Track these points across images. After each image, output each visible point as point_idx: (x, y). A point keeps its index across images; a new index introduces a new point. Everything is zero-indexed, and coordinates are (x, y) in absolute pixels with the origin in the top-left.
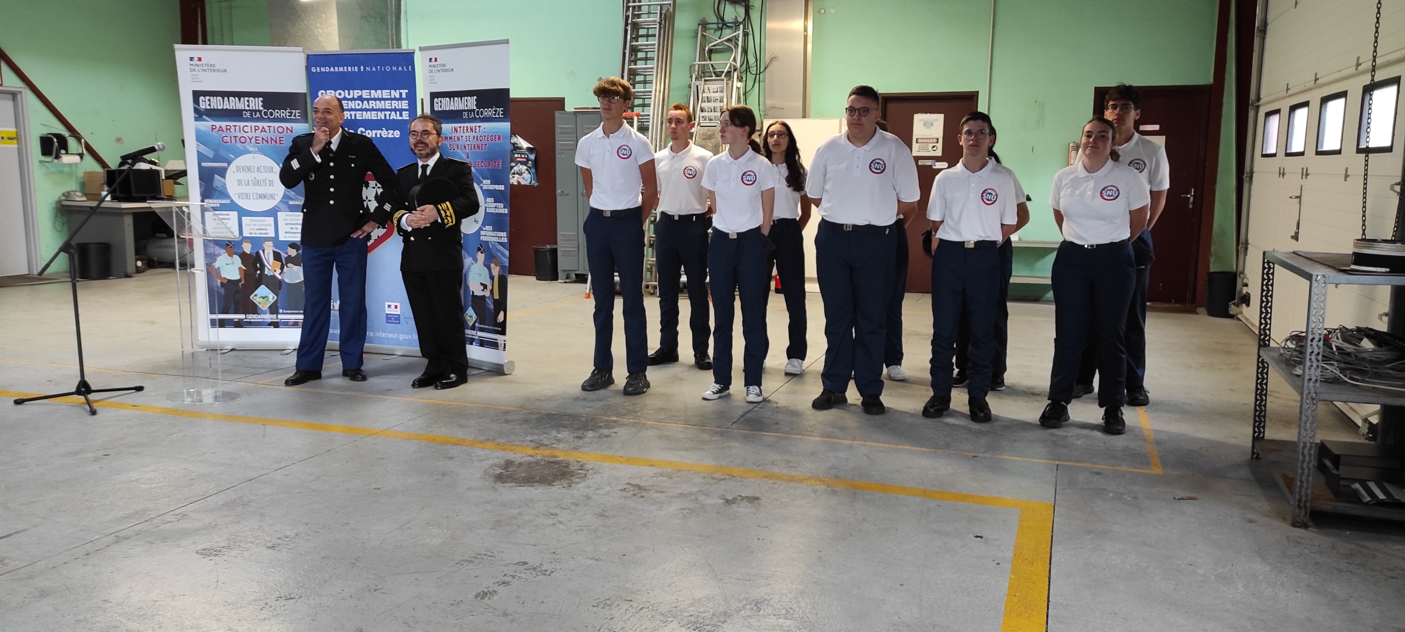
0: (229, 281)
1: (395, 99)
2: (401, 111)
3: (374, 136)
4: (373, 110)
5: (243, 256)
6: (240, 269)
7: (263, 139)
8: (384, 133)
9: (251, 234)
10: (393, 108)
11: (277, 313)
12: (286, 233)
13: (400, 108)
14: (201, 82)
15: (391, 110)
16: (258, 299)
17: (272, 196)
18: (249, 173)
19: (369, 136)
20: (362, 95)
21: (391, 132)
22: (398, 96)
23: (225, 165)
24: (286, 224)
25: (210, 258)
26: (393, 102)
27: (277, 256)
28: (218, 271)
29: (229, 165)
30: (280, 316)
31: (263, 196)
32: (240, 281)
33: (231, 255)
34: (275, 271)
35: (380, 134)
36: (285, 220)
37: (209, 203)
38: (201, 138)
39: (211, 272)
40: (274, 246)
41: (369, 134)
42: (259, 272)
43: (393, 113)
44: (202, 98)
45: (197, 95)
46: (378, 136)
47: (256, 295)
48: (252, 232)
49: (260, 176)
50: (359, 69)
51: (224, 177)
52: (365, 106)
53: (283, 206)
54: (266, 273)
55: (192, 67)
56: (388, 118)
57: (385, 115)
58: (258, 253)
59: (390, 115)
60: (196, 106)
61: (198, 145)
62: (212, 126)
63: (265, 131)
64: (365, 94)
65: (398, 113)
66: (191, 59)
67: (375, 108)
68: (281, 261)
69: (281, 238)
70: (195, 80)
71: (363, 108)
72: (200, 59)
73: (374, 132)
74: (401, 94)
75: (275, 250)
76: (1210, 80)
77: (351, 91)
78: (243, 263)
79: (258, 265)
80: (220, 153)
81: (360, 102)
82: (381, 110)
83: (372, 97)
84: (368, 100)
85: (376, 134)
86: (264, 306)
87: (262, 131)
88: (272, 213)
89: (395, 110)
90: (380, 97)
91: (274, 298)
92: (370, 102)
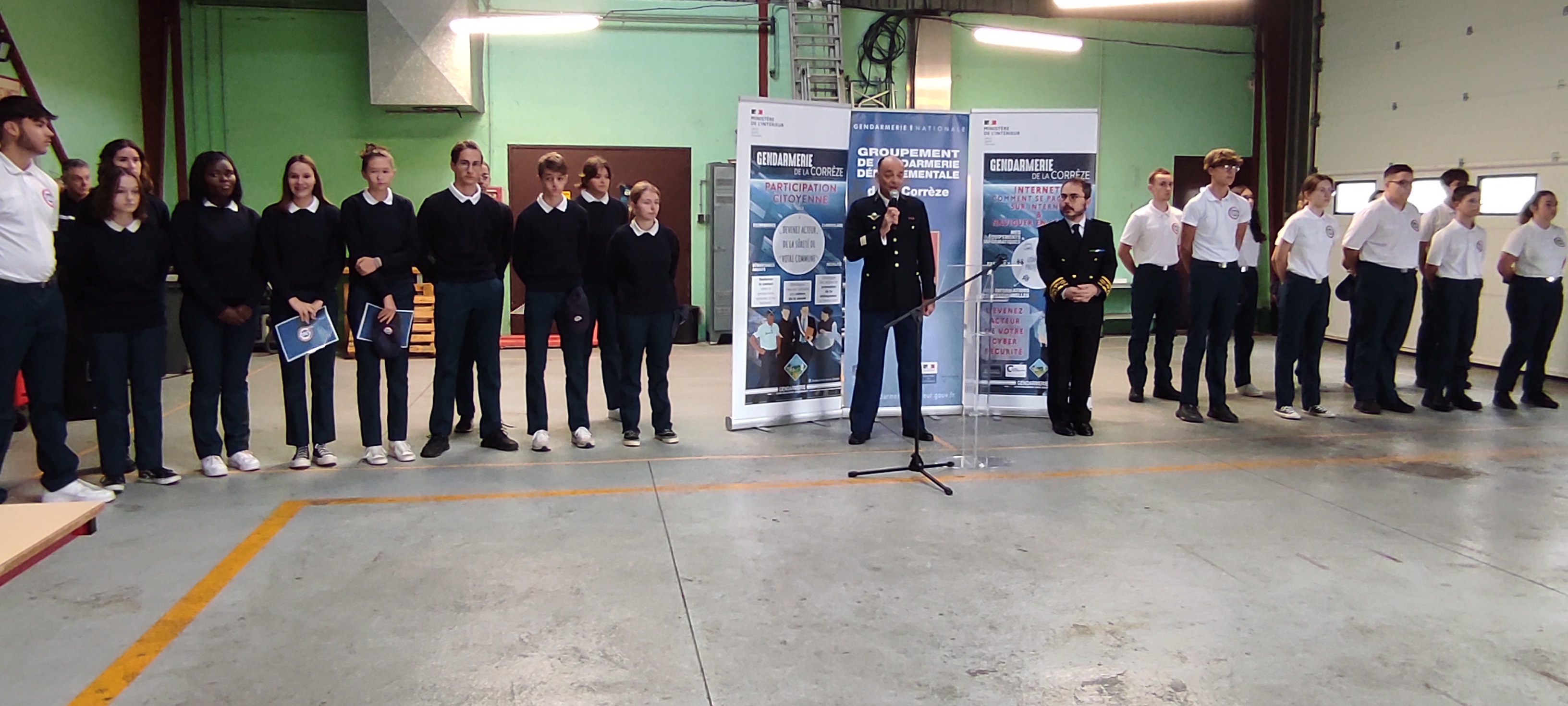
0: (767, 351)
1: (946, 158)
2: (951, 170)
3: (920, 194)
4: (920, 168)
5: (782, 324)
6: (778, 337)
7: (809, 197)
8: (931, 192)
9: (790, 299)
10: (943, 167)
11: (806, 383)
12: (821, 296)
13: (951, 167)
14: (760, 136)
15: (940, 169)
16: (791, 370)
17: (812, 259)
18: (795, 235)
19: (914, 195)
20: (909, 155)
21: (939, 191)
22: (949, 156)
23: (773, 225)
24: (823, 287)
25: (752, 327)
26: (943, 162)
27: (811, 323)
28: (757, 341)
29: (777, 226)
30: (809, 387)
31: (804, 259)
32: (775, 351)
33: (770, 324)
34: (808, 338)
35: (927, 193)
36: (822, 282)
37: (757, 267)
38: (755, 195)
39: (752, 343)
40: (810, 311)
41: (914, 193)
42: (794, 340)
43: (943, 172)
44: (759, 153)
45: (755, 149)
46: (925, 195)
47: (789, 366)
48: (792, 297)
49: (803, 237)
50: (908, 128)
51: (771, 239)
52: (913, 164)
53: (821, 268)
54: (800, 340)
55: (753, 121)
56: (936, 177)
57: (934, 174)
58: (795, 320)
59: (939, 174)
60: (754, 162)
61: (751, 204)
62: (767, 183)
63: (812, 190)
64: (913, 153)
65: (948, 172)
66: (753, 111)
67: (923, 166)
68: (814, 327)
69: (816, 303)
70: (755, 133)
71: (910, 166)
72: (761, 112)
73: (920, 191)
74: (952, 154)
75: (810, 315)
76: (1250, 154)
77: (897, 150)
78: (780, 332)
79: (794, 333)
80: (771, 213)
81: (907, 161)
82: (929, 169)
83: (921, 156)
84: (916, 159)
85: (922, 193)
86: (796, 377)
87: (809, 190)
88: (810, 276)
89: (945, 170)
90: (929, 156)
91: (805, 366)
92: (918, 161)
